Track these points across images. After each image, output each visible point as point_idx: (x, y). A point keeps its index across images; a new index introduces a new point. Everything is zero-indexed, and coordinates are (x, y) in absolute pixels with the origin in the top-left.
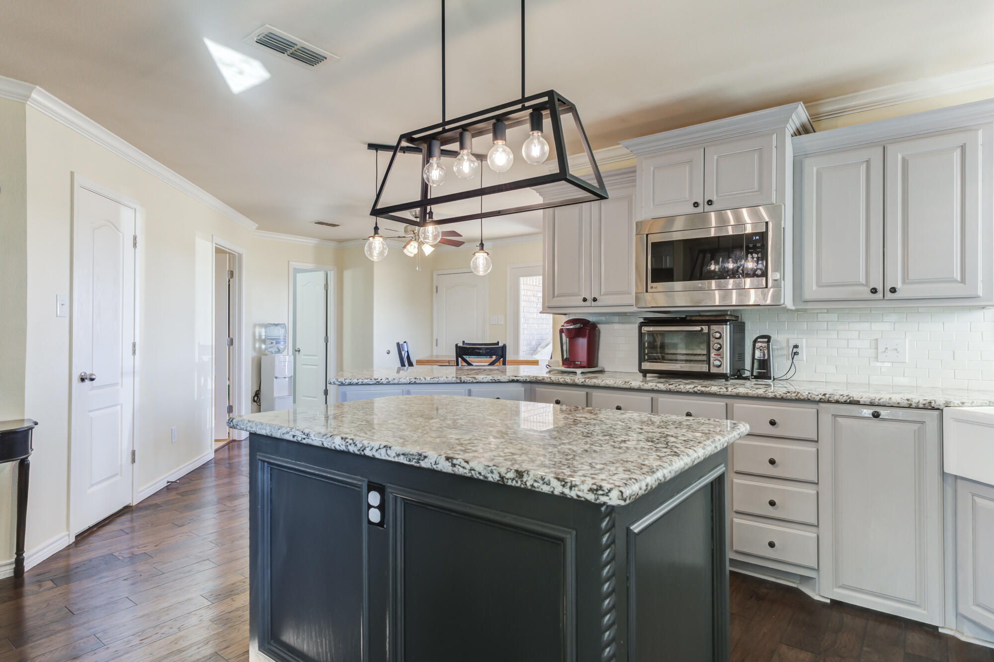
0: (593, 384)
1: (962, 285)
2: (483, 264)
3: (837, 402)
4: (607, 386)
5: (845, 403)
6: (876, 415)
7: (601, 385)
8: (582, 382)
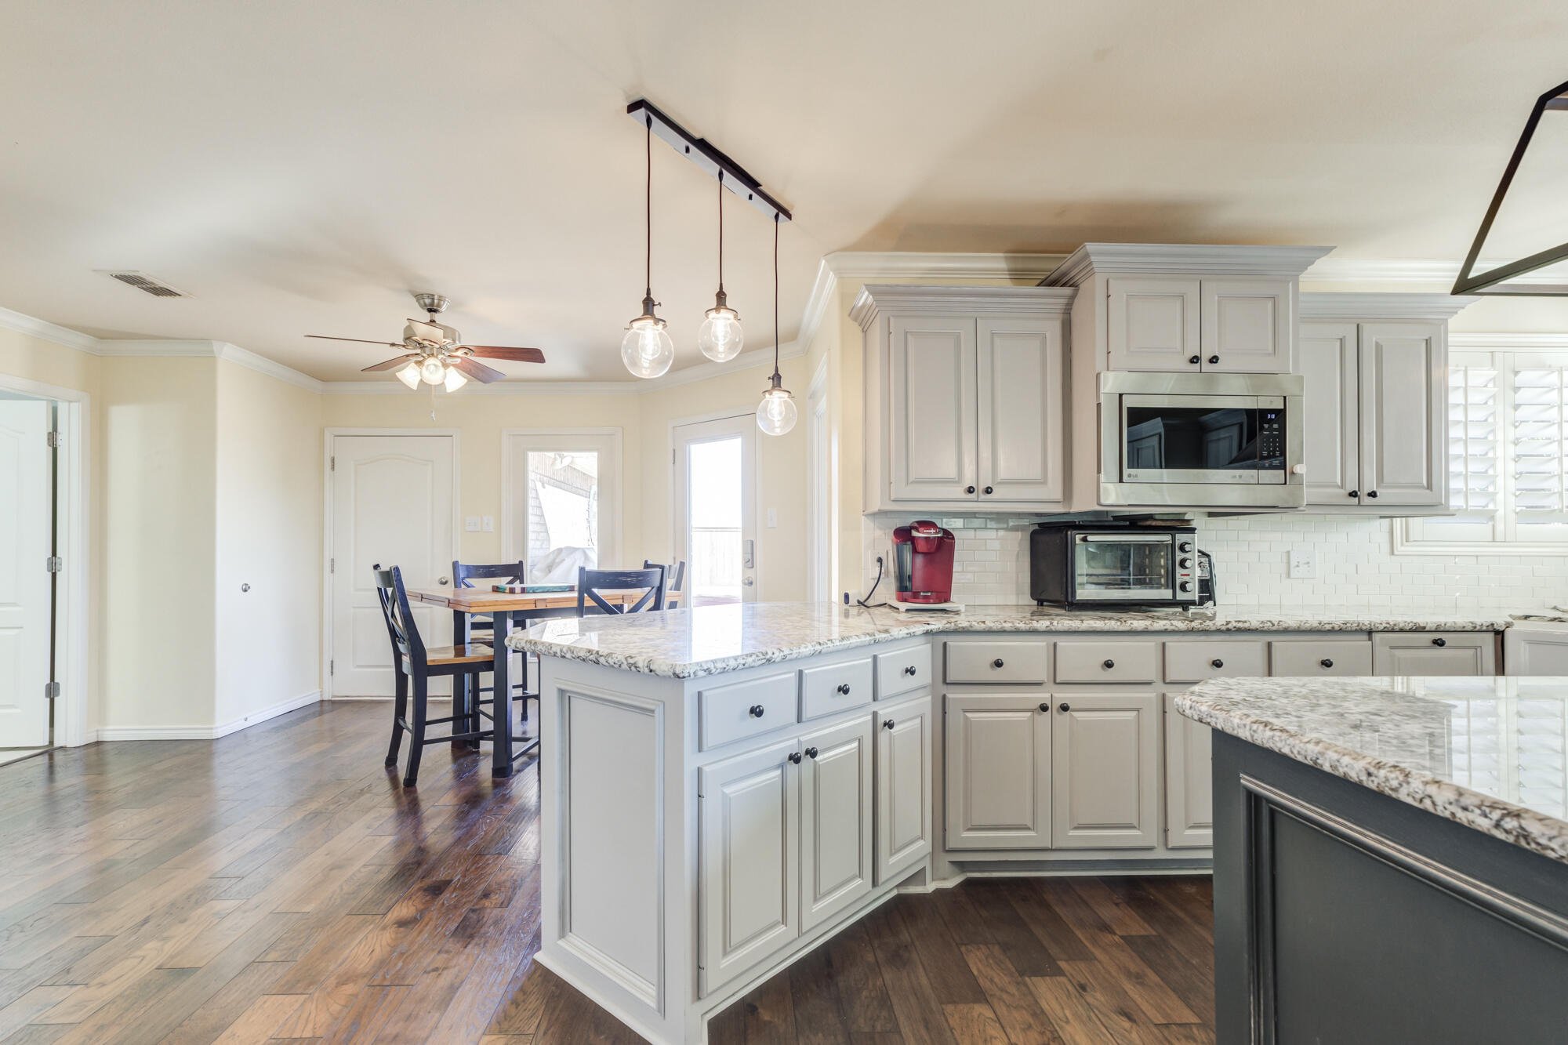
0: (1066, 629)
1: (1428, 491)
2: (781, 414)
3: (1402, 630)
4: (1091, 629)
5: (1411, 631)
6: (1439, 643)
7: (1080, 629)
8: (1045, 627)
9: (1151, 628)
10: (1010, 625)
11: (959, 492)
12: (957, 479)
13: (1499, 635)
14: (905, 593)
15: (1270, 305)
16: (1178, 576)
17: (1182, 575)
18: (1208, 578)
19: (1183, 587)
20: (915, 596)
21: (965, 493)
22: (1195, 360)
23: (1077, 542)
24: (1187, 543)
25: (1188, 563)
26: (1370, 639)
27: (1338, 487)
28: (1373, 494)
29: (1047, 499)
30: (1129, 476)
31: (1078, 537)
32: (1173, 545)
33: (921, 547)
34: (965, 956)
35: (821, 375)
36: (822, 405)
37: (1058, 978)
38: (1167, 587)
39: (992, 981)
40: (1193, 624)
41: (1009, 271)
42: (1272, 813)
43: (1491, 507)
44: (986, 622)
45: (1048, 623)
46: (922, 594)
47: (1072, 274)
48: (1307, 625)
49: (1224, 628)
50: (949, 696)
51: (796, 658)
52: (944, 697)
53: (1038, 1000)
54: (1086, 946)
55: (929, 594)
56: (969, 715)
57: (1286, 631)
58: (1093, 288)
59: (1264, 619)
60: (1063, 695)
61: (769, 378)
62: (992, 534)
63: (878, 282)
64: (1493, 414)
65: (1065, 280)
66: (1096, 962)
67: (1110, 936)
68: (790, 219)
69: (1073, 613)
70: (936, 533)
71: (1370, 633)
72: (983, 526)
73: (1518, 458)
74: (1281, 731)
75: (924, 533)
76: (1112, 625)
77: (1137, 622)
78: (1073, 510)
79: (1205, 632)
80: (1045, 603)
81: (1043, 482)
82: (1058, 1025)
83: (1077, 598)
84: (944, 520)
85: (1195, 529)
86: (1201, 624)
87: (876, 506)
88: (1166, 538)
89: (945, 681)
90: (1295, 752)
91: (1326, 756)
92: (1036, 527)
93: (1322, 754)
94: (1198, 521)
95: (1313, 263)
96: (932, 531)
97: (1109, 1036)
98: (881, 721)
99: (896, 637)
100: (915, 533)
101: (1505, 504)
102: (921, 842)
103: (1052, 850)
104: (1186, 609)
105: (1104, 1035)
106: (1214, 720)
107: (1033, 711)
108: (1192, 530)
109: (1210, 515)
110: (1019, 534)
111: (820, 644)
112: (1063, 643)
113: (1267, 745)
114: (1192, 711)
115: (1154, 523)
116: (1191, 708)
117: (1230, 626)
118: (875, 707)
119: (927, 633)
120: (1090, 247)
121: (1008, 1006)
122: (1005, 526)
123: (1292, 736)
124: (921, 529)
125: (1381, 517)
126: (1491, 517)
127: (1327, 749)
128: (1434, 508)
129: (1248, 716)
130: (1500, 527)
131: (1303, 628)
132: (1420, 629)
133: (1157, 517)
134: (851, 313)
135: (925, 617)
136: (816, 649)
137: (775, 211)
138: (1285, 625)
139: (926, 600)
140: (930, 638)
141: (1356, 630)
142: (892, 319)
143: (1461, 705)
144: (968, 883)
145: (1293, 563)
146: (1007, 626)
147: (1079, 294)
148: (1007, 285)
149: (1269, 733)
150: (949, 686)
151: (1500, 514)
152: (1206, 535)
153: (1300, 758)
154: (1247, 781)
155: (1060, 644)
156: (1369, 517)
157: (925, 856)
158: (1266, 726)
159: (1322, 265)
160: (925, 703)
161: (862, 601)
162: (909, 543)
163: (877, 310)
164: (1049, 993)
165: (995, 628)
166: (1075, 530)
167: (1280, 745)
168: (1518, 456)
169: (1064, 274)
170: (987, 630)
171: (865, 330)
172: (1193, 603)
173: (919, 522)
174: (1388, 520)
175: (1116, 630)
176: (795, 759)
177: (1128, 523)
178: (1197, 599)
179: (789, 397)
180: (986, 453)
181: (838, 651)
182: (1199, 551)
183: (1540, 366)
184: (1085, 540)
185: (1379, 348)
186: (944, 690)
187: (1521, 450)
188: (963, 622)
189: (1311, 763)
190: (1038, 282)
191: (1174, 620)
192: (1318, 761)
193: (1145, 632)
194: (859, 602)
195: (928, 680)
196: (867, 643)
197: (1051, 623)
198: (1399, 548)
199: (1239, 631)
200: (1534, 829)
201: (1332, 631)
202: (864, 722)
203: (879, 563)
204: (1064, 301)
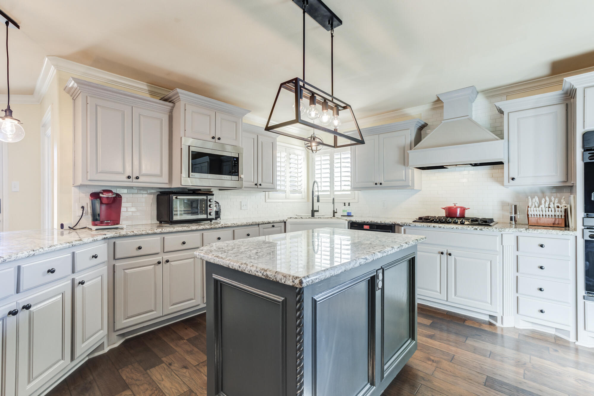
0: (168, 232)
1: (272, 184)
2: (12, 131)
3: (266, 223)
4: (177, 231)
5: (267, 223)
6: (273, 226)
7: (173, 231)
8: (160, 231)
9: (198, 229)
10: (145, 232)
11: (124, 178)
12: (122, 172)
13: (285, 222)
14: (96, 222)
15: (235, 124)
16: (208, 210)
17: (210, 210)
18: (218, 210)
19: (210, 214)
20: (102, 223)
21: (126, 178)
22: (213, 138)
23: (174, 199)
24: (211, 199)
25: (211, 206)
26: (259, 227)
27: (252, 182)
28: (260, 185)
29: (163, 183)
30: (192, 175)
31: (174, 197)
32: (207, 200)
33: (105, 201)
34: (121, 373)
35: (48, 116)
36: (49, 131)
37: (161, 365)
38: (205, 214)
39: (132, 378)
40: (212, 226)
41: (149, 91)
42: (221, 284)
43: (285, 189)
44: (134, 232)
45: (161, 230)
46: (105, 222)
47: (173, 98)
48: (243, 224)
49: (221, 227)
50: (116, 264)
51: (15, 260)
52: (114, 266)
53: (152, 377)
54: (173, 348)
55: (109, 221)
56: (126, 271)
57: (238, 226)
58: (180, 105)
59: (232, 223)
60: (166, 257)
61: (2, 110)
62: (141, 196)
63: (80, 78)
64: (286, 165)
65: (170, 100)
66: (177, 353)
67: (182, 341)
68: (19, 28)
69: (172, 225)
70: (112, 195)
71: (259, 225)
72: (137, 192)
73: (291, 177)
74: (221, 258)
75: (106, 195)
76: (185, 228)
77: (194, 227)
78: (173, 187)
79: (215, 228)
80: (162, 222)
81: (161, 176)
82: (158, 383)
83: (174, 220)
84: (118, 190)
85: (214, 194)
86: (214, 226)
87: (79, 182)
88: (205, 197)
89: (114, 259)
90: (224, 264)
91: (231, 264)
92: (159, 193)
93: (230, 263)
94: (215, 191)
95: (246, 114)
96: (110, 194)
97: (178, 378)
98: (77, 282)
99: (86, 242)
100: (101, 195)
101: (288, 189)
102: (102, 331)
103: (163, 316)
104: (211, 221)
105: (176, 378)
106: (204, 258)
107: (155, 264)
108: (213, 195)
109: (220, 190)
110: (152, 196)
111: (34, 251)
112: (167, 237)
113: (217, 264)
114: (199, 256)
115: (201, 192)
116: (198, 255)
117: (223, 226)
118: (73, 276)
119: (104, 239)
120: (179, 90)
121: (138, 386)
122: (146, 192)
123: (223, 259)
124: (104, 193)
125: (263, 191)
126: (285, 192)
127: (231, 261)
128: (273, 189)
129: (213, 255)
130: (287, 195)
131: (242, 225)
132: (269, 223)
133: (202, 190)
134: (65, 89)
135: (105, 232)
136: (30, 253)
137: (6, 20)
138: (237, 224)
139: (107, 224)
140: (107, 241)
141: (255, 224)
142: (88, 98)
143: (279, 242)
144: (126, 341)
145: (242, 205)
146: (144, 232)
147: (175, 106)
148: (148, 96)
149: (218, 259)
150: (116, 260)
151: (287, 191)
152: (217, 196)
153: (225, 266)
154: (215, 276)
155: (165, 237)
156: (260, 191)
157: (104, 337)
158: (217, 257)
159: (248, 115)
160: (104, 270)
161: (71, 227)
162: (99, 199)
163: (80, 91)
164: (156, 373)
165: (138, 234)
166: (173, 194)
167: (220, 263)
168: (291, 176)
169: (170, 98)
170: (134, 235)
171: (74, 99)
172: (213, 219)
173: (103, 190)
174: (265, 192)
175: (186, 230)
176: (14, 313)
177: (192, 192)
178: (214, 217)
179: (18, 123)
180: (136, 162)
181: (47, 253)
182: (215, 201)
183: (294, 154)
184: (176, 198)
185: (262, 143)
186: (114, 262)
187: (291, 174)
188: (123, 232)
189: (227, 267)
190: (160, 98)
191: (206, 225)
192: (229, 266)
193: (197, 230)
194: (69, 227)
195: (106, 259)
196: (67, 247)
197: (162, 230)
198: (267, 201)
199: (225, 227)
200: (269, 273)
201: (249, 225)
202: (67, 284)
203: (82, 209)
204: (170, 108)
